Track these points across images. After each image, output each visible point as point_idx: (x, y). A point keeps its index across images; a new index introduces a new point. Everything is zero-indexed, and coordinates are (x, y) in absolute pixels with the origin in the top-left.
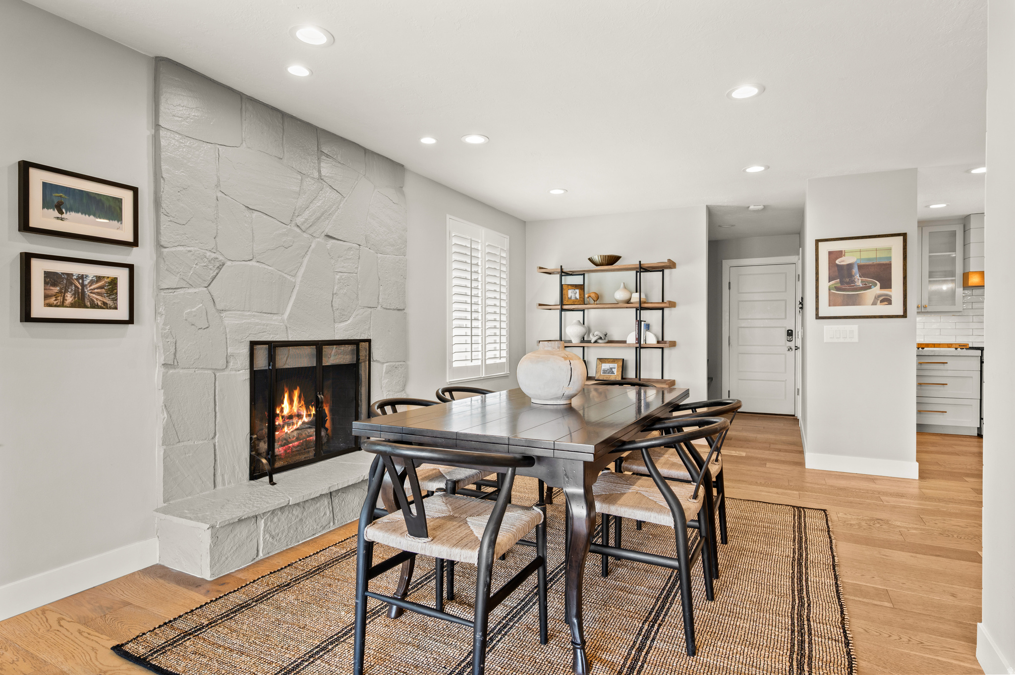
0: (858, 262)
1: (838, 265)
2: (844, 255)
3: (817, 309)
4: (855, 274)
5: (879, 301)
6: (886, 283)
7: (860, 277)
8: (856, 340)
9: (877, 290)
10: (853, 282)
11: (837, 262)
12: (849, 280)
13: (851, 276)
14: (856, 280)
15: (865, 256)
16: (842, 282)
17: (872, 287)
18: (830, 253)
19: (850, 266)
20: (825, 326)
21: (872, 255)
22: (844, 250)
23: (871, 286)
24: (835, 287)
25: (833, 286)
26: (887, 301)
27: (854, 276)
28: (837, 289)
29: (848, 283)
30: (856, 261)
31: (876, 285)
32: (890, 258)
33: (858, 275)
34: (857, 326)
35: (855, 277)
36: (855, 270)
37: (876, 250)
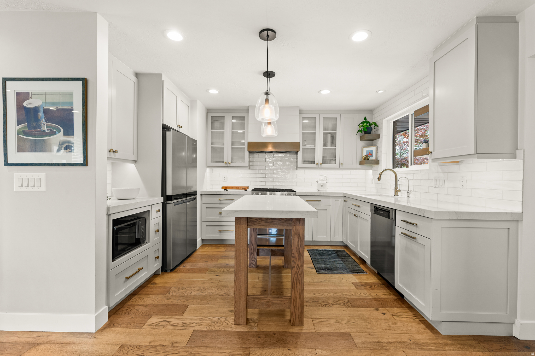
0: (44, 106)
1: (25, 108)
2: (31, 97)
3: (6, 154)
4: (42, 118)
5: (63, 148)
6: (69, 131)
7: (46, 121)
8: (43, 189)
9: (60, 136)
10: (40, 126)
11: (25, 104)
12: (36, 124)
13: (37, 120)
14: (42, 125)
15: (50, 99)
16: (29, 127)
17: (57, 132)
18: (18, 94)
19: (36, 110)
20: (15, 174)
21: (56, 99)
22: (30, 91)
23: (55, 131)
24: (23, 131)
25: (21, 131)
26: (68, 147)
27: (40, 121)
28: (26, 134)
29: (35, 128)
30: (42, 105)
31: (59, 131)
32: (72, 103)
33: (44, 120)
34: (44, 174)
35: (41, 121)
36: (41, 114)
37: (60, 94)
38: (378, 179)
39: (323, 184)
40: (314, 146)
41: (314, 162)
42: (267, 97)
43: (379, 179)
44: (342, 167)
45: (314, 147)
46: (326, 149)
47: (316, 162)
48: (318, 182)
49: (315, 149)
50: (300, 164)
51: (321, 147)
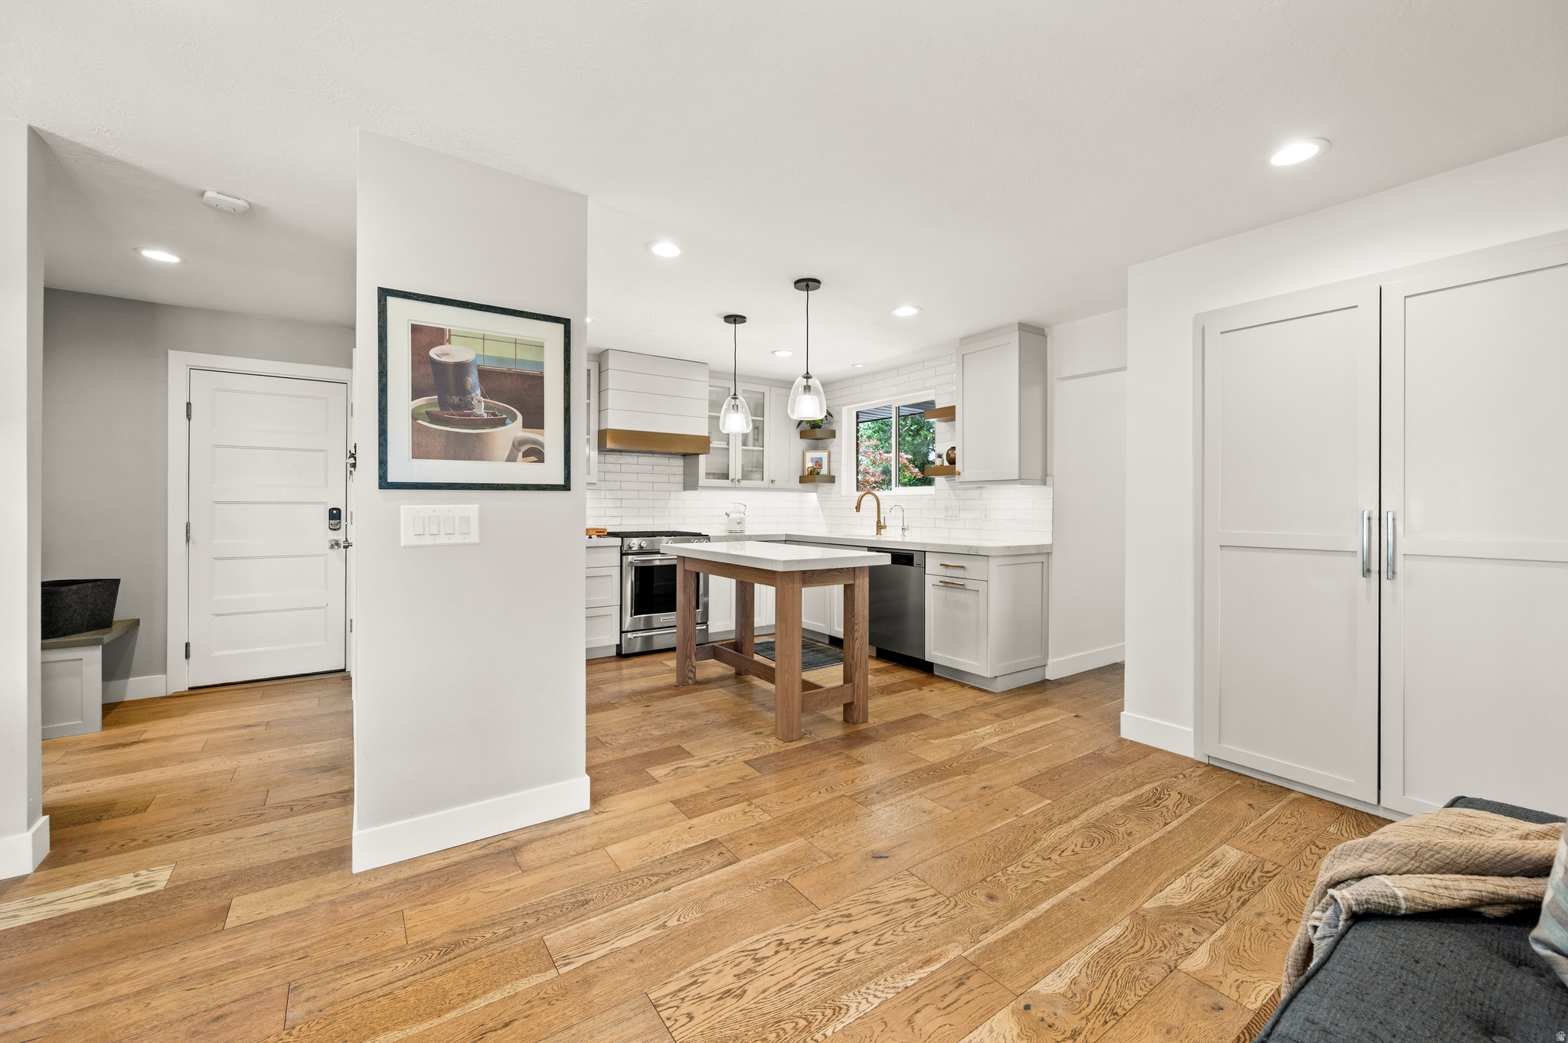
0: (480, 362)
1: (433, 362)
2: (449, 341)
3: (383, 463)
4: (474, 389)
5: (520, 454)
6: (535, 419)
7: (483, 395)
8: (474, 537)
9: (515, 430)
10: (468, 405)
11: (434, 353)
12: (460, 400)
13: (463, 390)
14: (475, 402)
15: (493, 350)
16: (442, 403)
17: (508, 421)
18: (416, 329)
19: (461, 368)
20: (402, 507)
21: (508, 352)
22: (447, 328)
23: (505, 419)
24: (428, 413)
25: (423, 411)
26: (536, 453)
27: (470, 393)
28: (433, 418)
29: (456, 407)
30: (475, 359)
31: (514, 418)
32: (541, 365)
33: (479, 392)
34: (478, 505)
35: (473, 395)
36: (473, 379)
37: (516, 343)
38: (856, 508)
39: (741, 519)
40: (726, 443)
41: (726, 476)
42: (807, 381)
43: (858, 508)
44: (773, 486)
45: (727, 447)
46: (747, 450)
47: (731, 477)
48: (728, 516)
49: (728, 449)
50: (702, 480)
51: (740, 447)
